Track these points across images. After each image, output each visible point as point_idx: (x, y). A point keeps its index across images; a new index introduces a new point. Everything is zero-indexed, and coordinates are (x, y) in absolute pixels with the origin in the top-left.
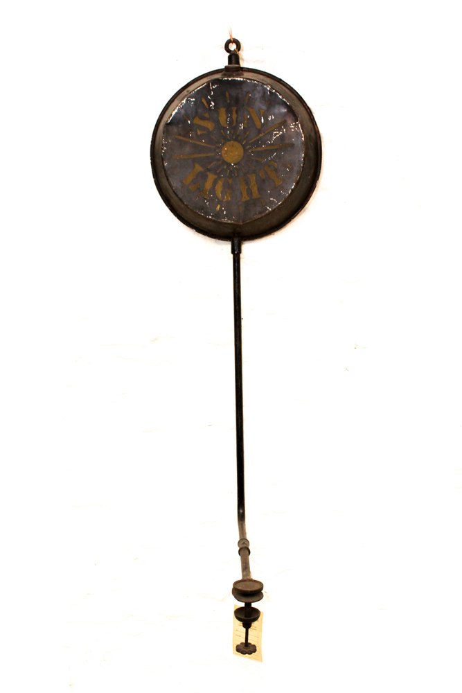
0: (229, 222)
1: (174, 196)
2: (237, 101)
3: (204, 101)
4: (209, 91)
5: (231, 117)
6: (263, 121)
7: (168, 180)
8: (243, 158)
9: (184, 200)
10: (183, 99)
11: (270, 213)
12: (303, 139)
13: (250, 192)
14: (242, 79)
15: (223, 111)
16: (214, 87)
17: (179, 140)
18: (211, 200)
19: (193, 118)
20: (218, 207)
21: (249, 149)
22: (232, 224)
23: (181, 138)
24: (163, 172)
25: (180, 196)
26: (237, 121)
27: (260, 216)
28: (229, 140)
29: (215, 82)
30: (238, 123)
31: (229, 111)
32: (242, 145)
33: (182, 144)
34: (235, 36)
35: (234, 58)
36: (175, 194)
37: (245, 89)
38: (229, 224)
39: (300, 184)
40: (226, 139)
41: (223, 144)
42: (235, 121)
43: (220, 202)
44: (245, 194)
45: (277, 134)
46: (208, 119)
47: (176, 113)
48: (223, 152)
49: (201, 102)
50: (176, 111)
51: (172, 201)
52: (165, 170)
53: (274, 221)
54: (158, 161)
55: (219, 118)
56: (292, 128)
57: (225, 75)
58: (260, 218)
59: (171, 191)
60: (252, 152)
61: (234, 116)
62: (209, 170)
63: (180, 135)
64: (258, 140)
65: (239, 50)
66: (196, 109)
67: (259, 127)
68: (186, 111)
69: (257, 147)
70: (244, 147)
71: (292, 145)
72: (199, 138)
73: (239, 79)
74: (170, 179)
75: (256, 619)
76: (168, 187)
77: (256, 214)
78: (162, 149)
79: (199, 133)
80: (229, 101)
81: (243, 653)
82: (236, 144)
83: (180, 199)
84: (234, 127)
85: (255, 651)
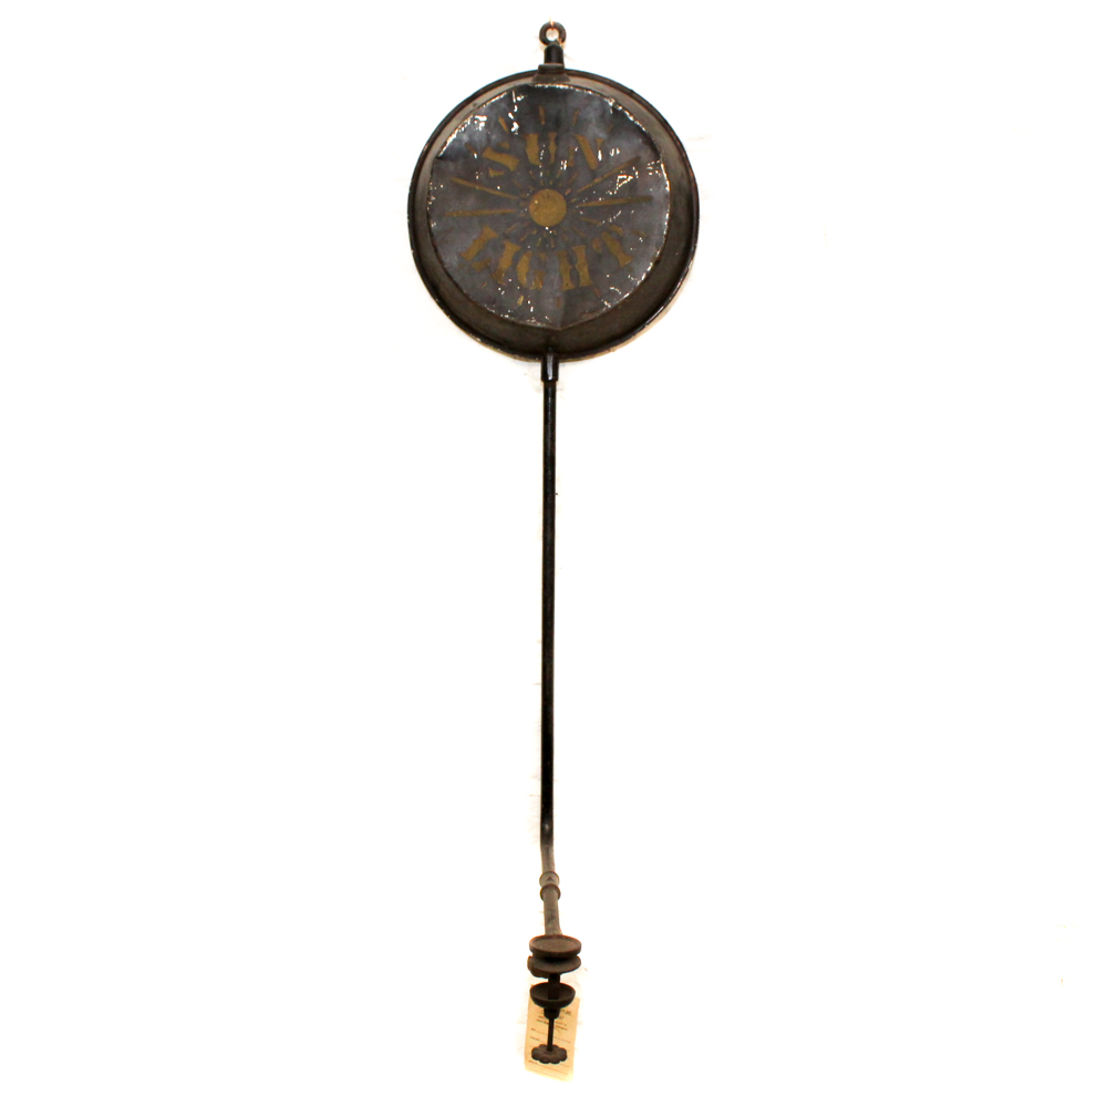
0: (539, 324)
1: (445, 279)
2: (557, 123)
3: (501, 121)
4: (511, 105)
5: (546, 149)
6: (600, 157)
7: (436, 251)
8: (565, 218)
9: (461, 285)
10: (466, 117)
11: (610, 312)
12: (668, 189)
13: (575, 276)
14: (567, 87)
15: (533, 138)
16: (519, 99)
17: (456, 185)
18: (510, 288)
19: (483, 150)
20: (522, 298)
21: (576, 203)
22: (543, 329)
23: (461, 182)
24: (429, 238)
25: (457, 278)
26: (556, 155)
27: (591, 317)
28: (543, 188)
29: (521, 90)
30: (558, 159)
31: (543, 139)
32: (565, 197)
33: (462, 192)
34: (553, 20)
35: (554, 52)
36: (449, 276)
37: (572, 103)
38: (539, 328)
39: (661, 264)
40: (537, 187)
41: (534, 193)
42: (553, 157)
43: (524, 291)
44: (567, 278)
45: (624, 179)
46: (508, 152)
47: (454, 140)
48: (531, 207)
49: (497, 124)
50: (454, 136)
51: (442, 289)
52: (432, 235)
53: (616, 328)
54: (420, 219)
55: (528, 151)
56: (650, 171)
57: (538, 80)
58: (592, 320)
59: (440, 271)
60: (582, 209)
61: (552, 148)
62: (507, 237)
63: (459, 177)
64: (591, 190)
65: (563, 40)
66: (488, 135)
67: (594, 167)
68: (470, 136)
69: (590, 200)
70: (567, 199)
71: (649, 199)
72: (493, 183)
73: (562, 87)
74: (439, 249)
75: (567, 1002)
76: (437, 263)
77: (584, 313)
78: (429, 199)
79: (492, 173)
80: (543, 123)
81: (544, 1061)
82: (552, 193)
83: (457, 285)
84: (551, 166)
85: (564, 1057)
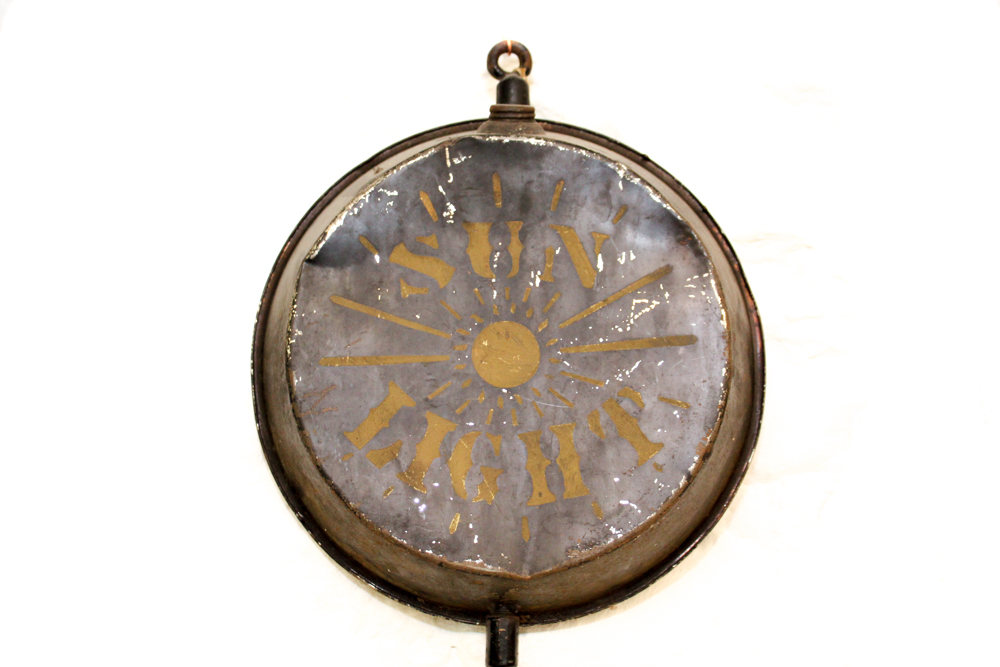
0: (489, 568)
1: (315, 479)
2: (525, 203)
3: (425, 199)
4: (443, 171)
5: (504, 250)
6: (600, 265)
7: (301, 428)
8: (535, 374)
9: (346, 493)
10: (362, 191)
11: (618, 545)
12: (724, 323)
13: (556, 479)
14: (542, 143)
15: (481, 230)
16: (456, 161)
17: (343, 310)
18: (436, 500)
19: (391, 248)
20: (458, 519)
21: (557, 346)
22: (496, 576)
23: (349, 304)
24: (289, 405)
25: (338, 480)
26: (522, 262)
27: (586, 553)
28: (497, 319)
29: (459, 147)
30: (525, 267)
31: (497, 230)
32: (536, 333)
33: (351, 323)
34: (510, 40)
35: (512, 91)
36: (323, 473)
37: (550, 169)
38: (488, 575)
39: (711, 459)
40: (486, 315)
41: (481, 327)
42: (516, 262)
43: (461, 505)
44: (540, 483)
45: (643, 305)
46: (434, 254)
47: (340, 230)
48: (477, 353)
49: (417, 203)
50: (340, 223)
51: (309, 494)
52: (293, 400)
53: (624, 568)
54: (274, 369)
55: (471, 253)
56: (690, 291)
57: (491, 130)
58: (587, 561)
59: (307, 464)
60: (568, 357)
61: (515, 248)
62: (432, 405)
63: (347, 295)
64: (585, 323)
65: (528, 72)
66: (400, 222)
67: (589, 283)
68: (368, 224)
69: (583, 340)
70: (541, 339)
71: (690, 340)
72: (405, 306)
73: (533, 141)
74: (307, 425)
76: (302, 450)
77: (573, 548)
78: (290, 334)
79: (406, 292)
80: (499, 204)
82: (517, 329)
83: (338, 493)
84: (512, 277)
